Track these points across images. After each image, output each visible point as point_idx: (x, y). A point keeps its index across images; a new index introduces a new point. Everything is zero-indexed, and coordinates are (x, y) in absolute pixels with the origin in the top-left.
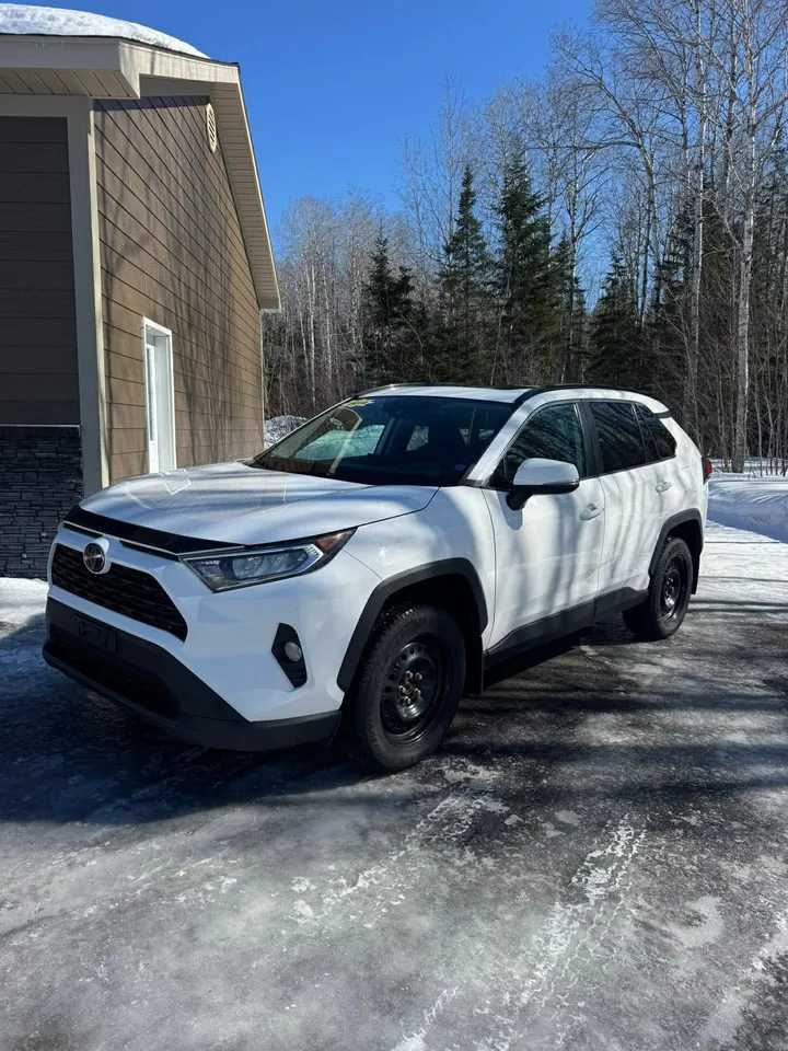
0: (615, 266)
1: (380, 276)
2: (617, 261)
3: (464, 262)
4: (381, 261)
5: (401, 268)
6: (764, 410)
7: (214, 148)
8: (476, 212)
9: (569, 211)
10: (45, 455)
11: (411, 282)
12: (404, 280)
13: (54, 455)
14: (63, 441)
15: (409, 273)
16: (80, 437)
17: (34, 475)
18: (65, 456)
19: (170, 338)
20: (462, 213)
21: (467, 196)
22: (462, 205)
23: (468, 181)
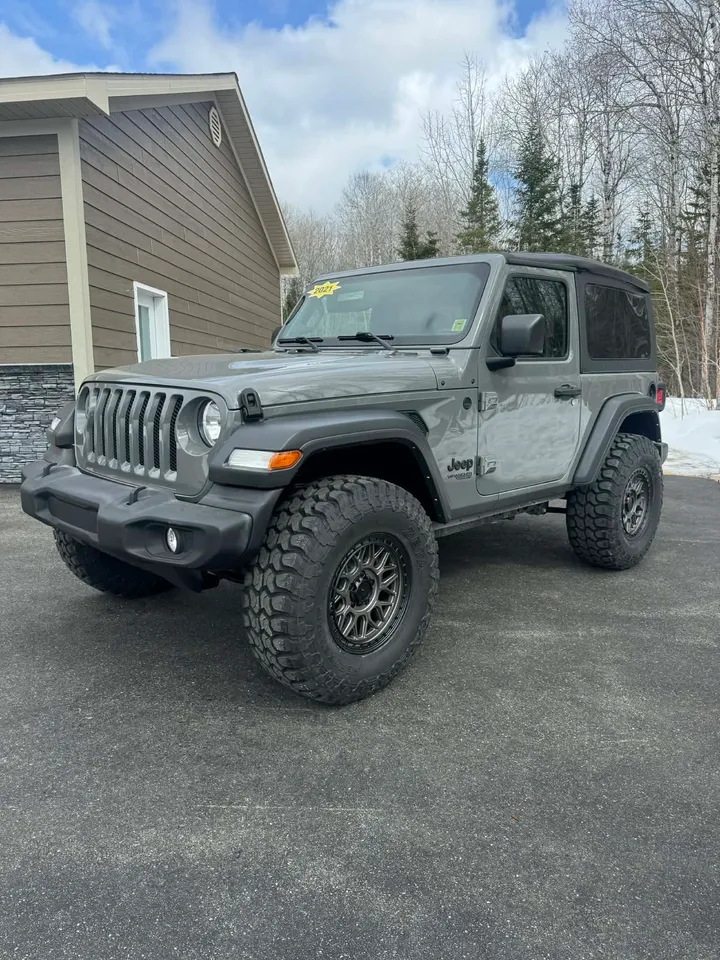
3: (478, 225)
4: (411, 228)
5: (429, 233)
7: (218, 142)
8: (489, 179)
10: (49, 386)
11: (438, 246)
12: (431, 242)
13: (55, 386)
14: (61, 375)
15: (435, 237)
16: (73, 372)
17: (42, 401)
18: (63, 386)
19: (166, 297)
20: (476, 180)
21: (480, 164)
22: (476, 173)
23: (480, 152)
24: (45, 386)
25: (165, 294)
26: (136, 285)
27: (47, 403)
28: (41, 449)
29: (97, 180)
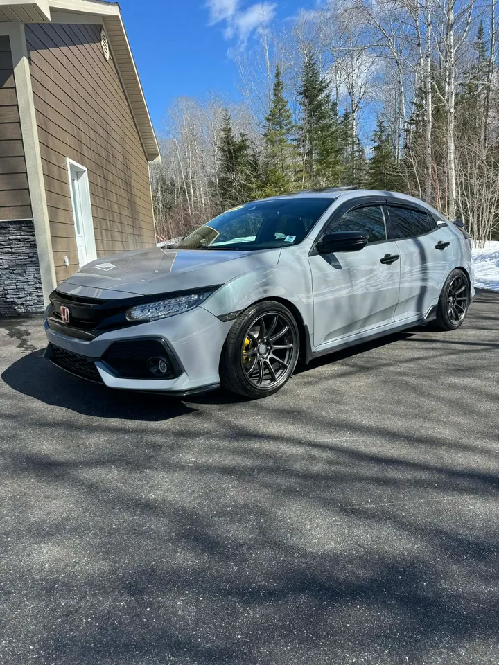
0: (378, 126)
1: (228, 141)
2: (381, 123)
4: (228, 131)
5: (241, 134)
6: (465, 206)
7: (107, 57)
8: (284, 94)
9: (350, 93)
10: (14, 237)
11: (248, 143)
12: (243, 141)
13: (19, 237)
14: (24, 228)
15: (246, 137)
16: (33, 226)
17: (10, 250)
18: (27, 237)
19: (86, 172)
20: (275, 95)
21: (278, 85)
22: (275, 90)
23: (277, 75)
24: (11, 238)
25: (85, 169)
26: (69, 160)
27: (13, 251)
28: (12, 287)
29: (38, 75)
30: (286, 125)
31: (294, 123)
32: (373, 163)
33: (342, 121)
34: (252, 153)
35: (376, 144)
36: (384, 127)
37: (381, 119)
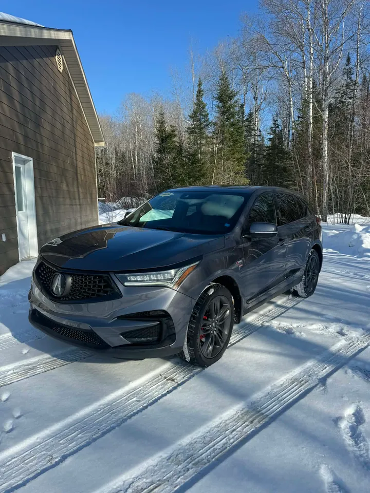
0: (274, 124)
1: (161, 130)
2: (275, 122)
3: (198, 123)
4: (162, 123)
5: (171, 126)
7: (61, 70)
9: (254, 98)
12: (172, 131)
15: (174, 128)
19: (32, 161)
20: (197, 99)
21: (199, 92)
22: (197, 96)
23: (200, 85)
25: (31, 159)
26: (14, 154)
30: (204, 122)
31: (210, 121)
32: (269, 150)
33: (247, 119)
34: (179, 141)
35: (272, 136)
36: (278, 124)
37: (275, 118)
